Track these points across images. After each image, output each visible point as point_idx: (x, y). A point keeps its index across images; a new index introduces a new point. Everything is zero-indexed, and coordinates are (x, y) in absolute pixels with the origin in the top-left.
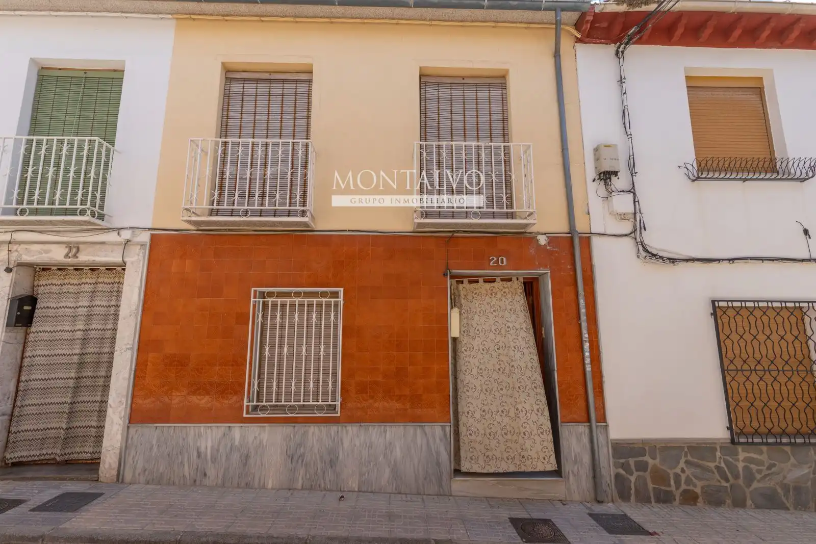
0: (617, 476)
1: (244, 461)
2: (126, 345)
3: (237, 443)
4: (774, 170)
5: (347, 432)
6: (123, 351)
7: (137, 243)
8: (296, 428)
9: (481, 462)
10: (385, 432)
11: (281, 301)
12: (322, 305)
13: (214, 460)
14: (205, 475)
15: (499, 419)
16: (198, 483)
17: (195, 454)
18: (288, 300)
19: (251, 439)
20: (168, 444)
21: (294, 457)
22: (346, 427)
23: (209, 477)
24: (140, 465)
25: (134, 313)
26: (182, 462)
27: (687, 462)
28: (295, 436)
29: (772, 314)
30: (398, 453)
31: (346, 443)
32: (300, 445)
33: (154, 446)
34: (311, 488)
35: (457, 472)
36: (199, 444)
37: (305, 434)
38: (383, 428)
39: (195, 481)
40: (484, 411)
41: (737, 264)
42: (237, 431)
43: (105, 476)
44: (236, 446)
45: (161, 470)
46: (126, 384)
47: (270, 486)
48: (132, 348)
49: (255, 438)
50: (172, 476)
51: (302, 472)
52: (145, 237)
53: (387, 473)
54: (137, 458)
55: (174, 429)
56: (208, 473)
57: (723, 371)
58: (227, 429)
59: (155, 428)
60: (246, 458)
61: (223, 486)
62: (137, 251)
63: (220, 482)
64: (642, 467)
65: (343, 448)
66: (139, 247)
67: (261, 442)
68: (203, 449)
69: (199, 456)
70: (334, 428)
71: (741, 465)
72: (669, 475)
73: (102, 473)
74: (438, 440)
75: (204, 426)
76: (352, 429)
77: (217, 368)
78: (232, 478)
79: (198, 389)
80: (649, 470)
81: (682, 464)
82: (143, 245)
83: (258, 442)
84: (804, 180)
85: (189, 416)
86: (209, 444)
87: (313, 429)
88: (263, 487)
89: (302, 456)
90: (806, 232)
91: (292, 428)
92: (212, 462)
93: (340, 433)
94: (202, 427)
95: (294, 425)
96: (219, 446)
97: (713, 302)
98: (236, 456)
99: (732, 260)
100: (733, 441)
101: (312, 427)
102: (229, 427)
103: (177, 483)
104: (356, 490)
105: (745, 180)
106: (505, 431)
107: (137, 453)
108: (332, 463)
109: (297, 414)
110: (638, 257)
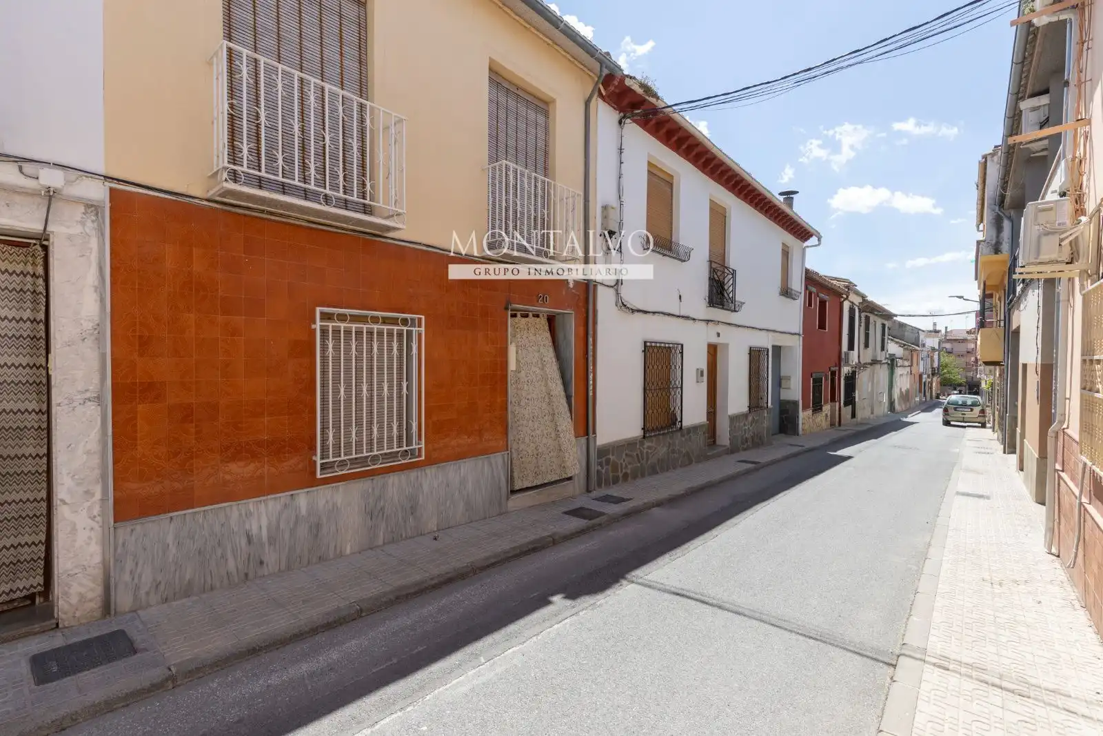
0: (598, 471)
1: (315, 532)
2: (80, 392)
3: (304, 511)
4: (670, 250)
5: (426, 474)
6: (75, 404)
7: (77, 200)
8: (375, 481)
9: (531, 478)
10: (460, 468)
11: (356, 327)
12: (393, 334)
13: (272, 540)
14: (262, 563)
15: (545, 441)
16: (251, 575)
17: (244, 541)
18: (365, 327)
19: (321, 503)
20: (196, 537)
21: (373, 513)
22: (425, 470)
23: (267, 565)
24: (147, 578)
25: (92, 334)
26: (222, 557)
27: (626, 455)
28: (373, 489)
29: (656, 350)
30: (470, 486)
31: (426, 488)
32: (379, 498)
33: (170, 546)
34: (393, 541)
35: (513, 492)
36: (247, 527)
37: (384, 486)
38: (458, 465)
39: (246, 575)
40: (532, 436)
41: (656, 316)
42: (302, 499)
43: (74, 617)
44: (303, 516)
45: (188, 577)
46: (96, 460)
47: (348, 551)
48: (99, 399)
49: (327, 502)
50: (209, 579)
51: (383, 525)
52: (98, 192)
53: (461, 507)
54: (139, 570)
55: (204, 514)
56: (265, 560)
57: (645, 389)
58: (289, 498)
59: (169, 519)
60: (316, 528)
61: (289, 568)
62: (78, 216)
63: (283, 567)
64: (608, 461)
65: (423, 492)
66: (82, 209)
67: (334, 505)
68: (255, 531)
69: (250, 540)
70: (413, 474)
71: (645, 451)
72: (618, 464)
73: (65, 613)
74: (500, 467)
75: (254, 502)
76: (431, 471)
77: (266, 419)
78: (300, 557)
79: (236, 452)
80: (611, 463)
81: (624, 456)
82: (91, 207)
83: (331, 507)
84: (685, 261)
85: (227, 494)
86: (264, 522)
87: (393, 479)
88: (341, 555)
89: (382, 509)
90: (680, 297)
91: (370, 482)
92: (270, 544)
93: (419, 478)
94: (251, 504)
95: (371, 478)
96: (278, 523)
97: (645, 342)
98: (303, 531)
99: (654, 313)
100: (644, 437)
101: (392, 477)
102: (292, 495)
103: (218, 585)
104: (436, 529)
105: (664, 255)
106: (549, 450)
107: (137, 564)
108: (413, 510)
109: (381, 464)
110: (616, 305)
